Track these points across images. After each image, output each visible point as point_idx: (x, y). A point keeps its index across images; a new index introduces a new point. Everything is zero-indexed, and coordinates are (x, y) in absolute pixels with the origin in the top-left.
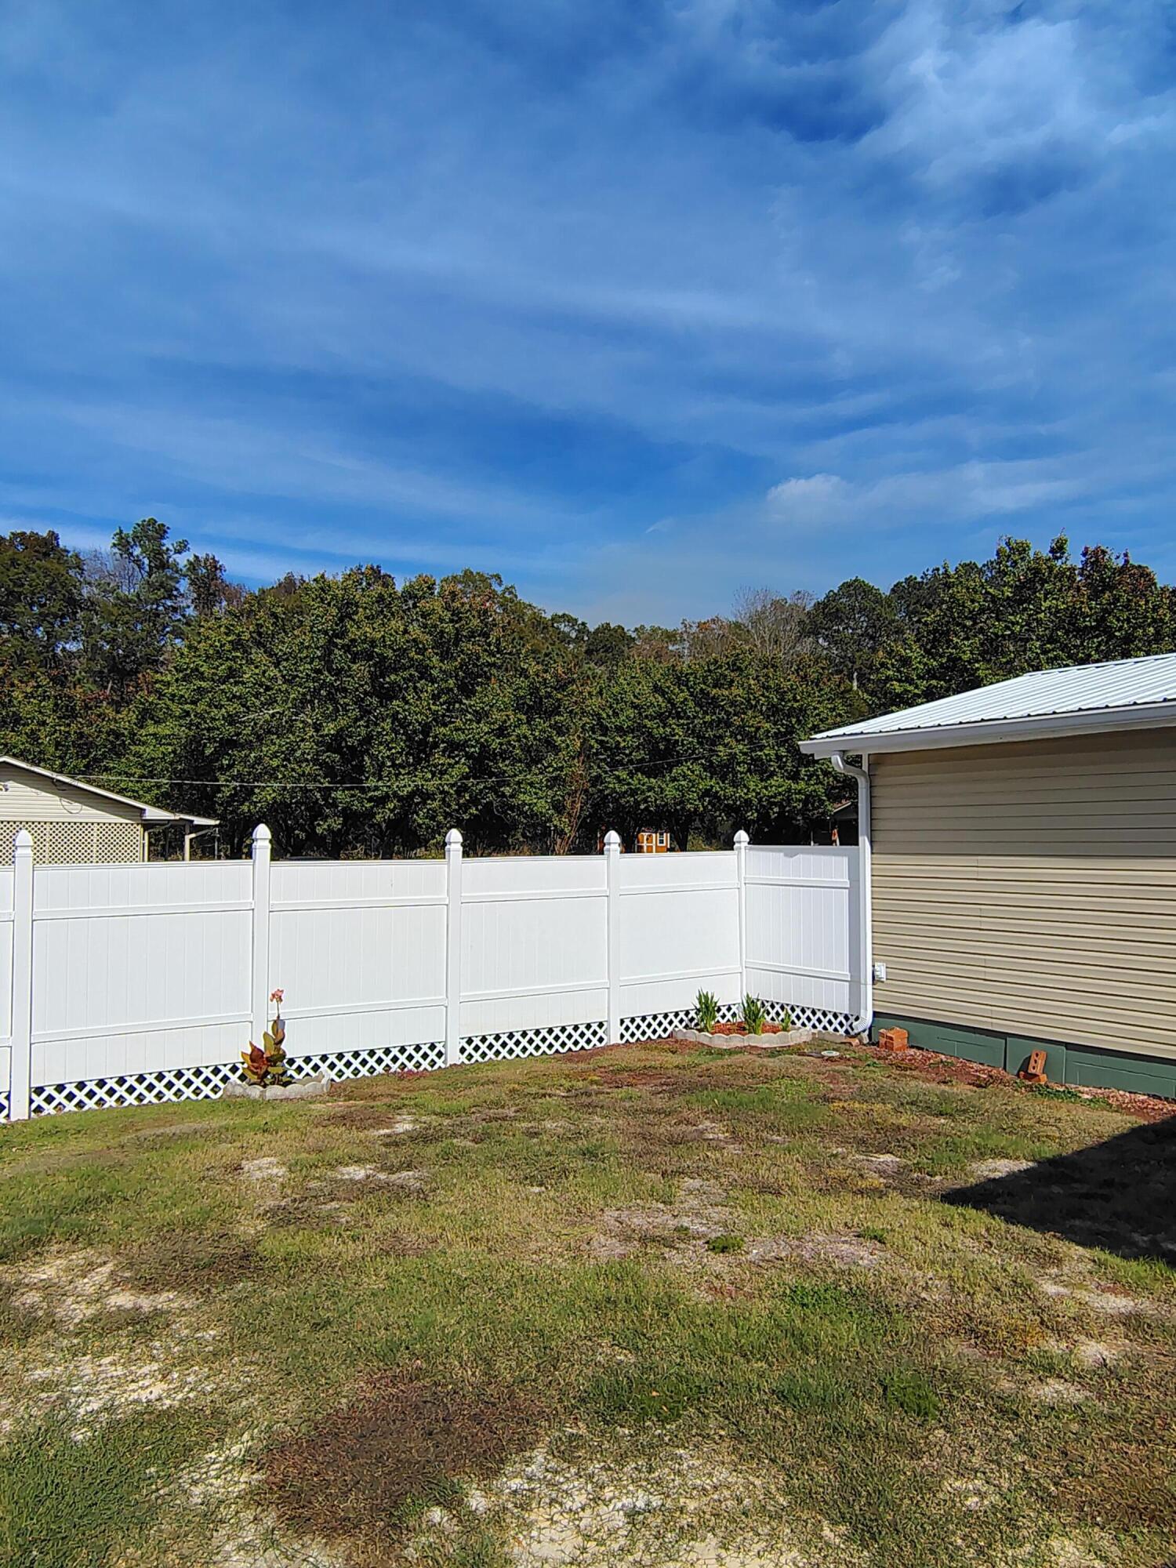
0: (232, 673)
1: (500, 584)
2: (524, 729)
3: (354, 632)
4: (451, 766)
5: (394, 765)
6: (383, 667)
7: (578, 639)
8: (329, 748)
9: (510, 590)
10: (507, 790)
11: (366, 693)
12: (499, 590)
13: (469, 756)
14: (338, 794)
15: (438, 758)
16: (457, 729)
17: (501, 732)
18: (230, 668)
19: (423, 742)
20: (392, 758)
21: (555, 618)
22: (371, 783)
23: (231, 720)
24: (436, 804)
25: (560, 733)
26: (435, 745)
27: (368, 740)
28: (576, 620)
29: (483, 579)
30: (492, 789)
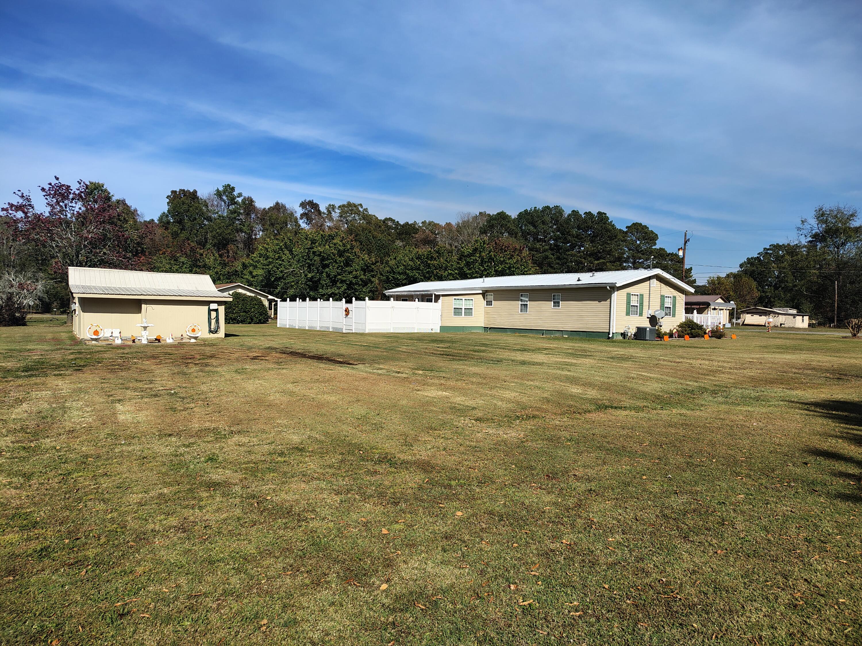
0: (279, 257)
1: (362, 208)
2: (362, 277)
3: (315, 249)
4: (342, 286)
5: (327, 286)
6: (323, 259)
7: (396, 229)
8: (309, 281)
9: (366, 210)
10: (357, 293)
11: (319, 266)
12: (361, 209)
13: (346, 284)
14: (311, 293)
15: (339, 285)
16: (343, 277)
17: (356, 277)
18: (279, 256)
19: (335, 280)
20: (326, 284)
21: (386, 219)
22: (321, 290)
23: (281, 272)
24: (338, 297)
25: (373, 277)
26: (338, 281)
27: (320, 279)
28: (395, 220)
29: (355, 206)
30: (353, 293)
